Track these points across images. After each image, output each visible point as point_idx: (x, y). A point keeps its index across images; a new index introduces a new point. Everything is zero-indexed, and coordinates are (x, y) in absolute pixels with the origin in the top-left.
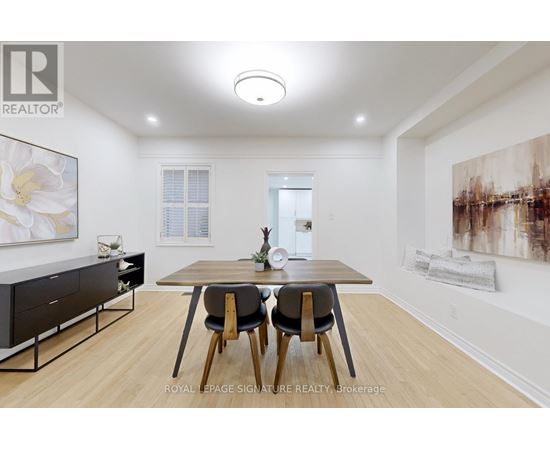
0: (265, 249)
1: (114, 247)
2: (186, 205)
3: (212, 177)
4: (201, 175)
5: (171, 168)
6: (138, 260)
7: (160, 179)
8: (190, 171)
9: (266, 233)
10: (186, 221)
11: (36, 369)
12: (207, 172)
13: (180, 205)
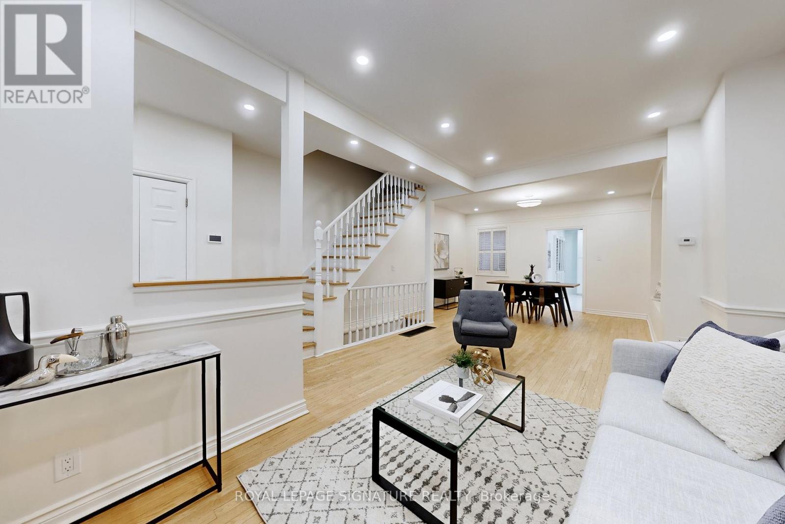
0: (532, 273)
1: (461, 273)
2: (492, 252)
3: (507, 235)
4: (501, 234)
5: (483, 231)
6: (470, 280)
7: (477, 237)
8: (494, 232)
9: (532, 267)
10: (492, 260)
11: (448, 309)
12: (505, 231)
13: (488, 252)
